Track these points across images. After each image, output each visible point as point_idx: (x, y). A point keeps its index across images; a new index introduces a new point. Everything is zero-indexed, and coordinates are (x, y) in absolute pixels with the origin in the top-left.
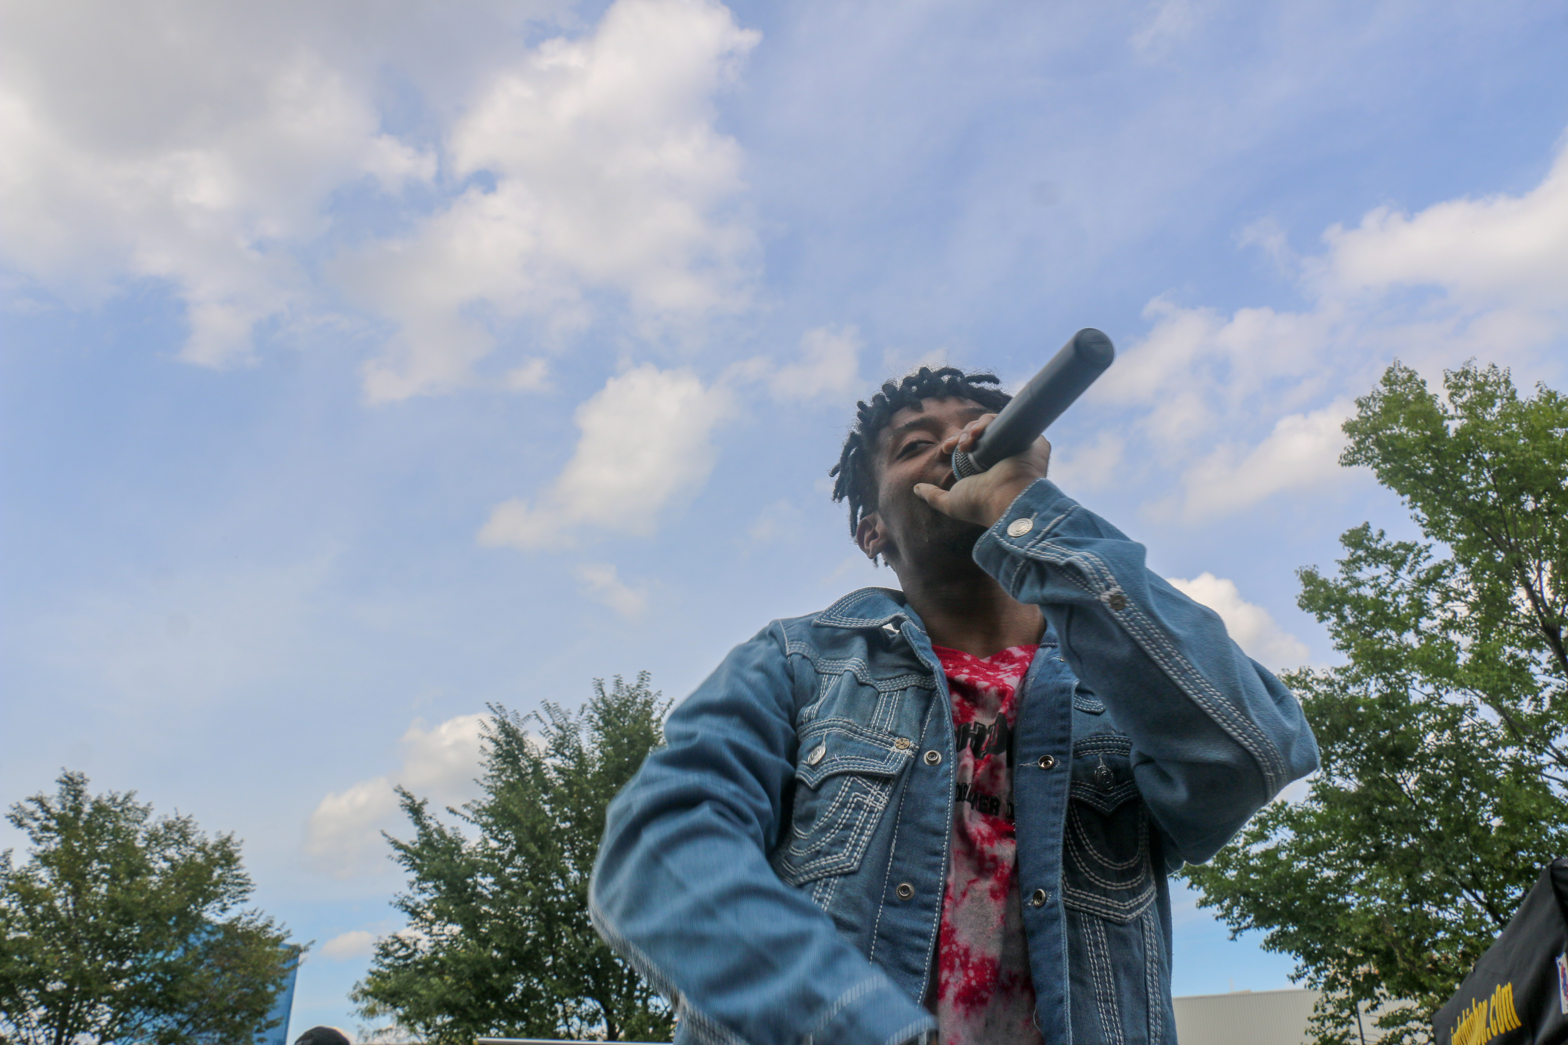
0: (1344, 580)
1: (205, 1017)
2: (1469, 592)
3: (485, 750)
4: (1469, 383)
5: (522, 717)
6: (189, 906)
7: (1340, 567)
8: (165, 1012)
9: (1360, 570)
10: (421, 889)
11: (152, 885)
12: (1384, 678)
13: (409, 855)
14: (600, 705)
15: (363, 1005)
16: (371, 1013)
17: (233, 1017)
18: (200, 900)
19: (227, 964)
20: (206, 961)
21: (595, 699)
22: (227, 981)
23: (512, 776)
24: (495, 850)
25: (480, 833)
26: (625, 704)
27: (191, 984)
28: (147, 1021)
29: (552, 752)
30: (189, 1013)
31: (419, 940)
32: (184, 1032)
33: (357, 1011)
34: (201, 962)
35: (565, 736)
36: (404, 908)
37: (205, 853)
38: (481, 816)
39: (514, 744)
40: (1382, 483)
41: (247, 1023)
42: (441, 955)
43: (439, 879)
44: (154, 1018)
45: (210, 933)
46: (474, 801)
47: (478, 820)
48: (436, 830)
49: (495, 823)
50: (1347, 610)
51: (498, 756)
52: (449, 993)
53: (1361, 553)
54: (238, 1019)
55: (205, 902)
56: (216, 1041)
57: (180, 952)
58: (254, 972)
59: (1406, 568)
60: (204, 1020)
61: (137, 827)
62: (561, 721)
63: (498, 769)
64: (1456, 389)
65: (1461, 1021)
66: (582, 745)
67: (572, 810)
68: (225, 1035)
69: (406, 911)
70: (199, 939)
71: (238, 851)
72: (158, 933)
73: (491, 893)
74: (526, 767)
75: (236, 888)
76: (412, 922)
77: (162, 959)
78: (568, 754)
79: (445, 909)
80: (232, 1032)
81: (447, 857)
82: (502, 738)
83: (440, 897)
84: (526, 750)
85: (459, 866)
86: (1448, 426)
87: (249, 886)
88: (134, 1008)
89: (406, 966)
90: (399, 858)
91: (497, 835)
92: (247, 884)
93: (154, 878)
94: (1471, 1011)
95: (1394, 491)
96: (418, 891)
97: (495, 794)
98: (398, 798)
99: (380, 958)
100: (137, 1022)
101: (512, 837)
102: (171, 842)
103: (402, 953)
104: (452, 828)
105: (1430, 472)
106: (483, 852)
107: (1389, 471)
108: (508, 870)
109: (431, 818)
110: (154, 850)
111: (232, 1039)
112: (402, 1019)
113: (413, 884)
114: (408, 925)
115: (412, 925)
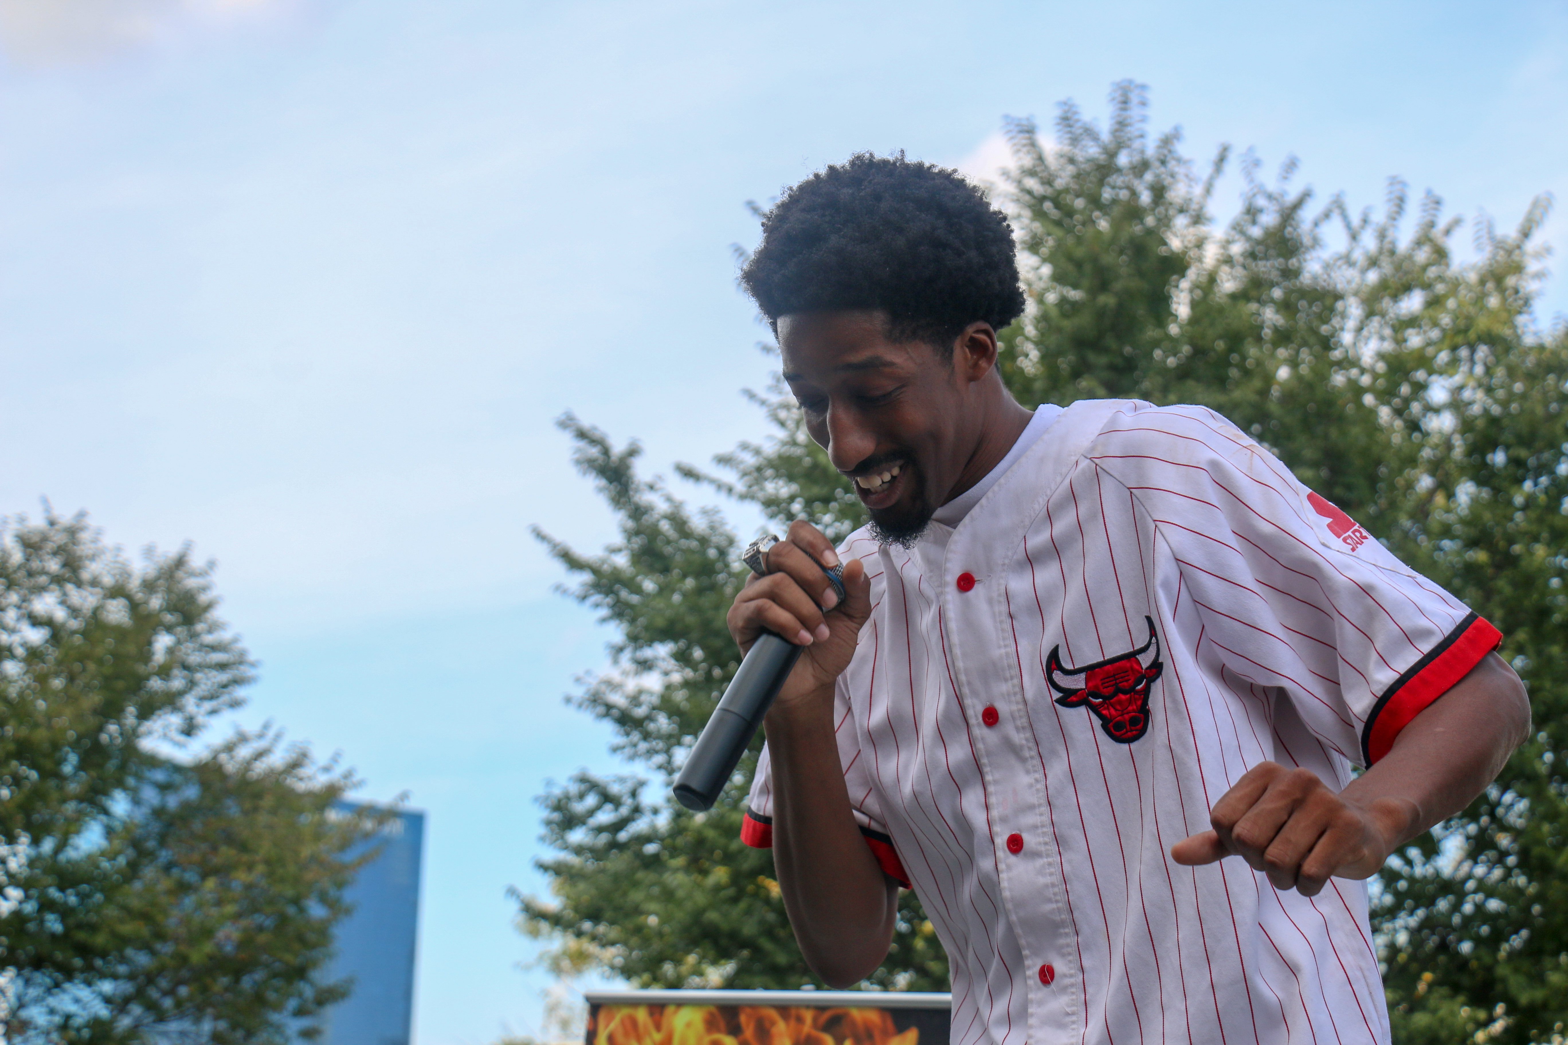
1: (170, 985)
6: (104, 726)
8: (72, 977)
10: (639, 662)
11: (8, 683)
13: (603, 582)
17: (236, 981)
18: (130, 711)
19: (207, 860)
20: (160, 853)
27: (127, 910)
28: (37, 1000)
30: (131, 977)
31: (642, 784)
32: (125, 1022)
33: (541, 958)
34: (149, 858)
36: (601, 709)
37: (128, 597)
38: (762, 480)
41: (269, 994)
43: (684, 636)
44: (49, 991)
45: (164, 788)
46: (745, 447)
47: (757, 489)
48: (666, 517)
49: (798, 496)
52: (715, 906)
54: (246, 985)
55: (142, 715)
56: (204, 1040)
58: (272, 874)
60: (169, 993)
68: (222, 1025)
69: (607, 715)
70: (137, 800)
71: (204, 589)
75: (215, 674)
76: (622, 740)
80: (237, 1017)
81: (699, 581)
83: (690, 680)
87: (246, 668)
89: (617, 845)
90: (578, 593)
92: (241, 663)
93: (13, 668)
96: (632, 666)
99: (556, 829)
102: (43, 580)
103: (605, 816)
104: (701, 511)
109: (651, 487)
111: (239, 1034)
113: (620, 650)
114: (615, 749)
115: (623, 747)
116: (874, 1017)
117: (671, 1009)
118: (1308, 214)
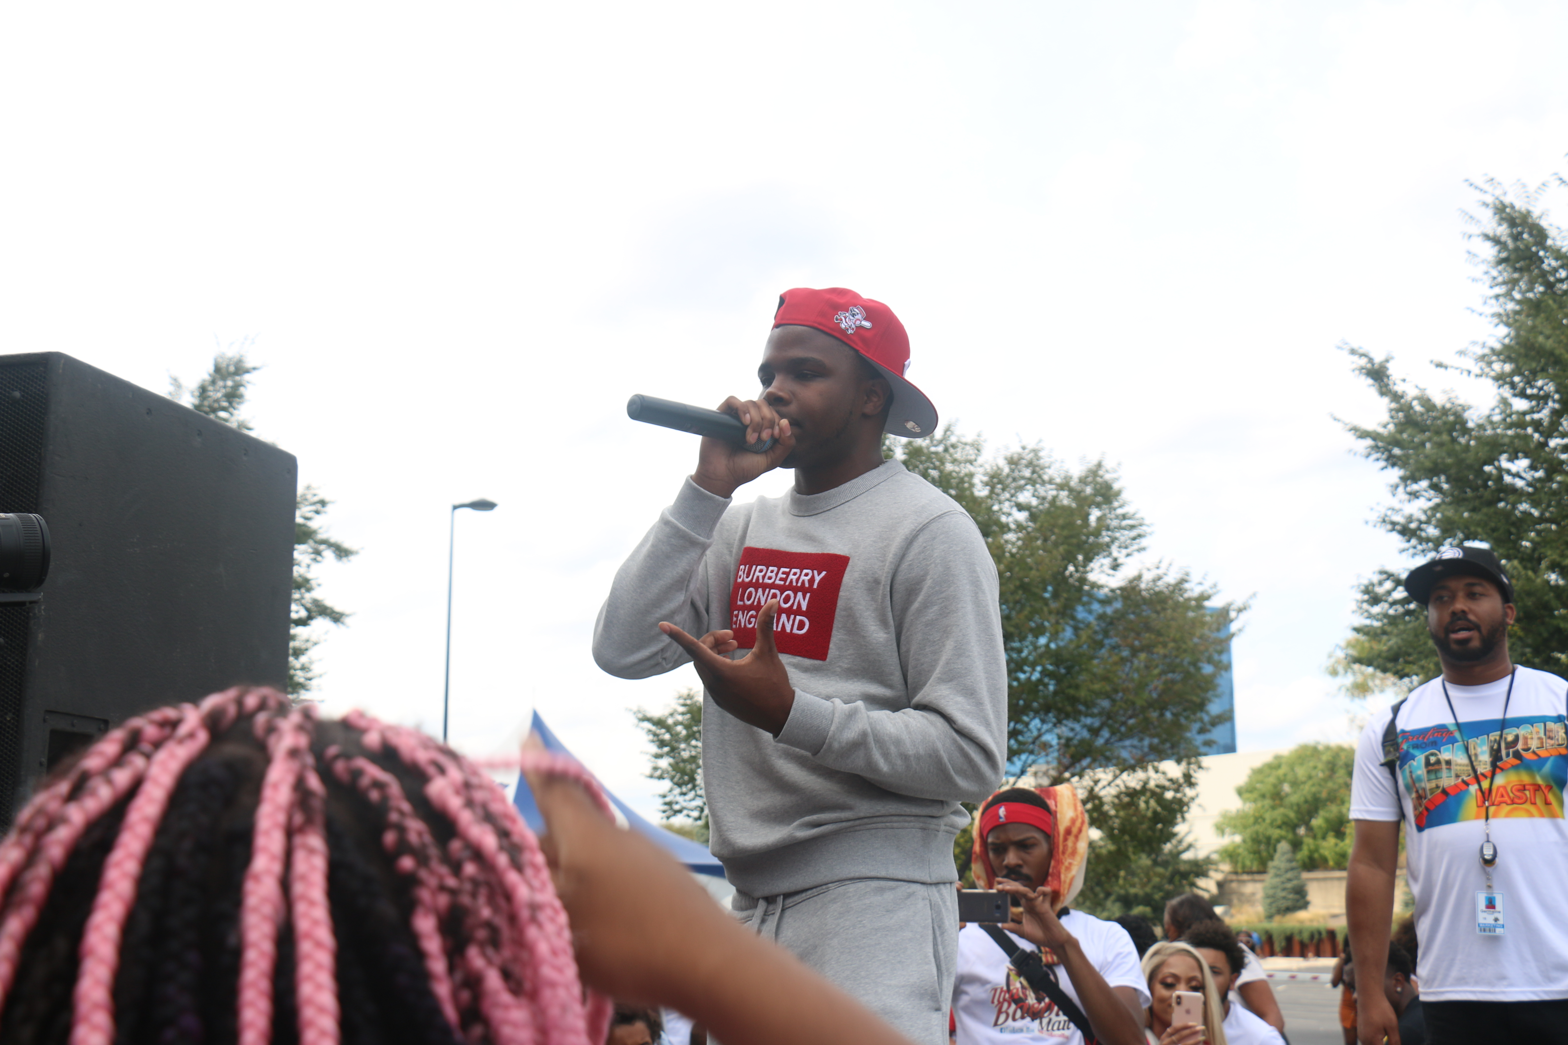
1: (1123, 719)
3: (1475, 255)
5: (1532, 188)
6: (1066, 568)
8: (1068, 716)
10: (1410, 494)
11: (1010, 546)
13: (1380, 444)
15: (1348, 680)
16: (1361, 689)
17: (1162, 715)
18: (1080, 557)
19: (1137, 643)
20: (1107, 641)
22: (1142, 665)
23: (1531, 289)
24: (1524, 413)
25: (1494, 390)
27: (1094, 675)
28: (1048, 731)
30: (1100, 714)
32: (1100, 741)
33: (1340, 689)
34: (1101, 645)
36: (1389, 527)
37: (1071, 490)
38: (1490, 364)
39: (1525, 236)
41: (1183, 721)
43: (1436, 474)
44: (1055, 725)
45: (1104, 602)
46: (1474, 343)
47: (1487, 370)
48: (1416, 398)
49: (1517, 371)
51: (1501, 261)
54: (1168, 715)
55: (1088, 559)
57: (1068, 633)
58: (1178, 648)
60: (1124, 723)
61: (971, 468)
63: (1504, 283)
68: (1156, 741)
69: (1393, 530)
70: (1090, 612)
71: (1117, 479)
72: (1035, 611)
73: (1529, 484)
74: (1555, 270)
75: (1126, 532)
76: (1406, 545)
77: (1047, 646)
79: (1456, 518)
80: (1164, 736)
81: (1445, 437)
82: (1503, 231)
83: (1443, 502)
84: (1549, 242)
85: (1467, 449)
87: (1144, 528)
88: (1027, 715)
90: (1365, 452)
91: (1524, 389)
92: (1141, 525)
93: (1011, 536)
96: (1407, 497)
97: (1508, 324)
99: (1365, 606)
100: (1035, 733)
101: (1550, 387)
102: (1022, 482)
104: (1444, 392)
106: (1504, 420)
108: (1553, 443)
109: (1403, 381)
110: (1002, 498)
113: (1397, 486)
114: (1403, 551)
115: (1408, 550)
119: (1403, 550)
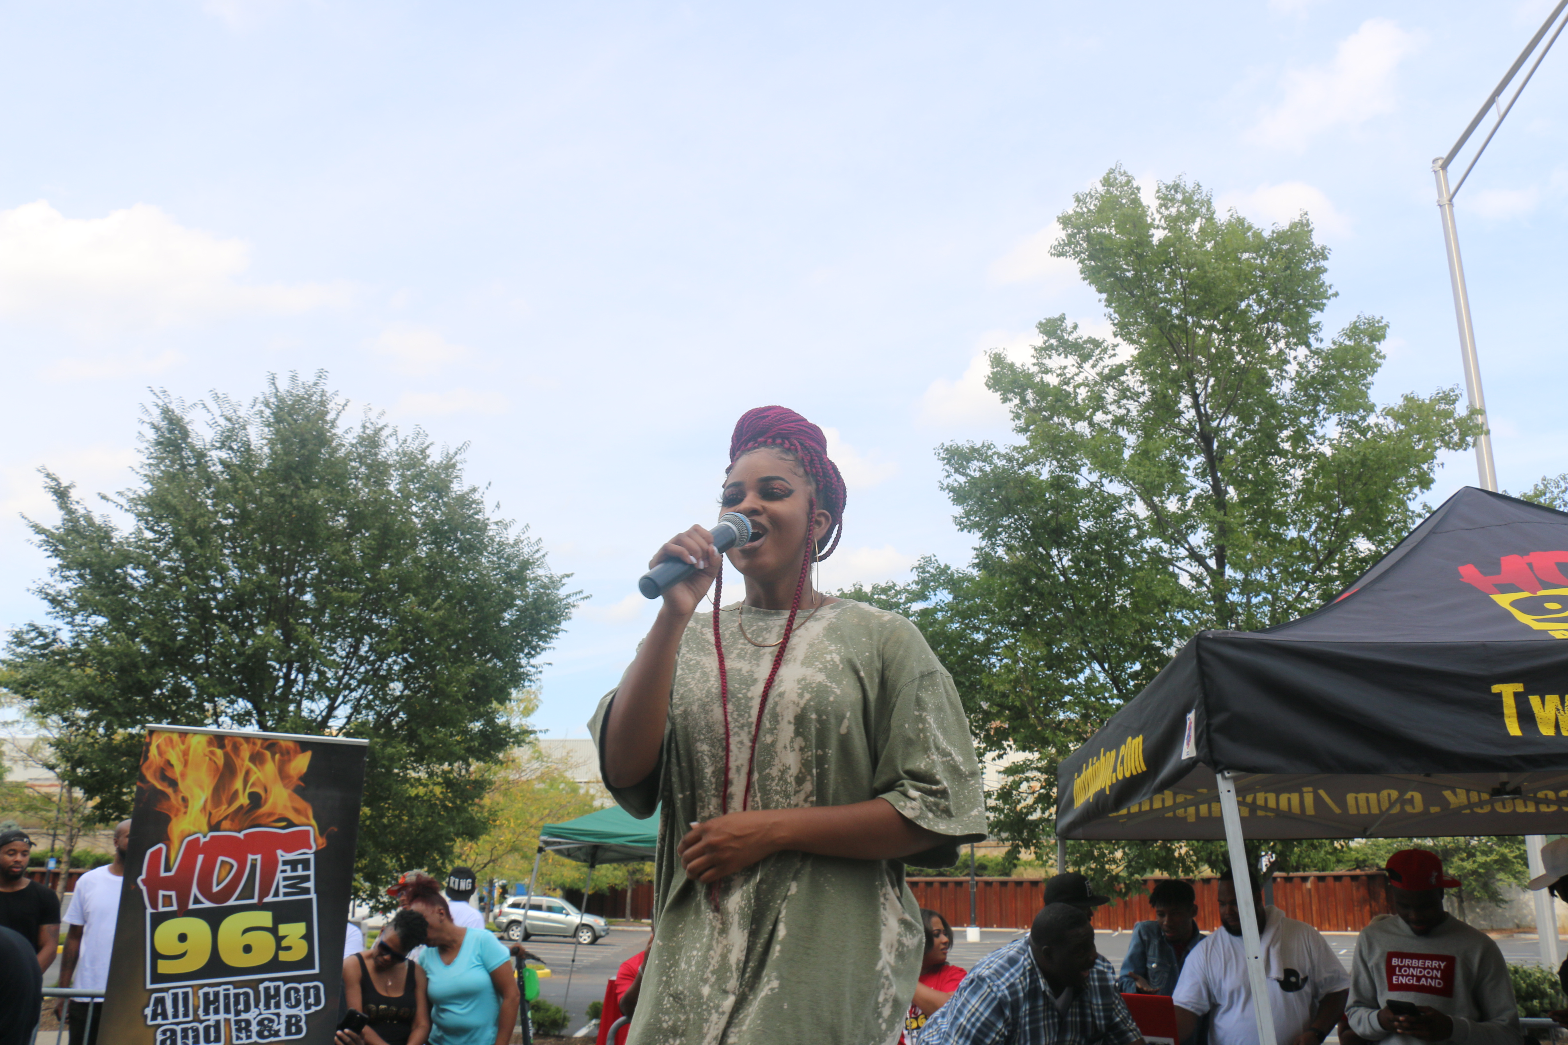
0: (1034, 365)
2: (1143, 393)
3: (142, 436)
4: (1179, 197)
5: (187, 404)
7: (1033, 352)
9: (1050, 358)
10: (63, 577)
12: (1058, 461)
13: (51, 540)
14: (273, 400)
21: (267, 393)
23: (171, 466)
24: (150, 541)
25: (135, 522)
26: (298, 400)
29: (218, 445)
31: (59, 629)
35: (234, 429)
36: (43, 596)
38: (136, 505)
39: (176, 432)
40: (1084, 279)
42: (83, 647)
43: (84, 568)
46: (129, 489)
47: (133, 508)
48: (83, 516)
49: (152, 514)
50: (1030, 395)
51: (159, 443)
52: (92, 685)
53: (1053, 342)
59: (1091, 362)
62: (229, 413)
63: (156, 458)
64: (1166, 200)
65: (1087, 768)
66: (251, 440)
67: (236, 507)
69: (45, 598)
73: (142, 587)
74: (189, 458)
76: (52, 610)
78: (235, 447)
79: (90, 598)
81: (96, 545)
82: (164, 424)
83: (84, 587)
84: (190, 440)
85: (108, 555)
86: (1153, 235)
89: (42, 655)
90: (39, 543)
91: (153, 526)
94: (1099, 759)
95: (1093, 288)
96: (60, 579)
97: (152, 484)
98: (42, 480)
99: (13, 646)
101: (169, 529)
103: (39, 642)
104: (102, 516)
105: (1129, 274)
106: (136, 542)
107: (1093, 267)
108: (163, 563)
109: (78, 502)
112: (34, 710)
113: (55, 571)
115: (52, 613)
116: (291, 745)
117: (190, 736)
118: (385, 433)
119: (50, 613)
